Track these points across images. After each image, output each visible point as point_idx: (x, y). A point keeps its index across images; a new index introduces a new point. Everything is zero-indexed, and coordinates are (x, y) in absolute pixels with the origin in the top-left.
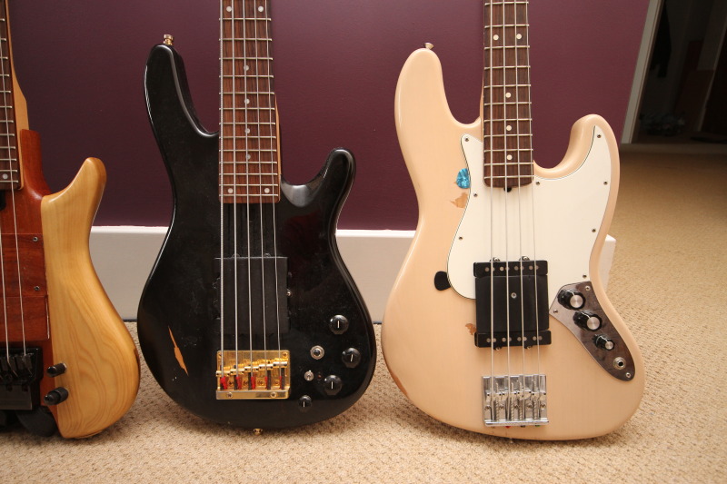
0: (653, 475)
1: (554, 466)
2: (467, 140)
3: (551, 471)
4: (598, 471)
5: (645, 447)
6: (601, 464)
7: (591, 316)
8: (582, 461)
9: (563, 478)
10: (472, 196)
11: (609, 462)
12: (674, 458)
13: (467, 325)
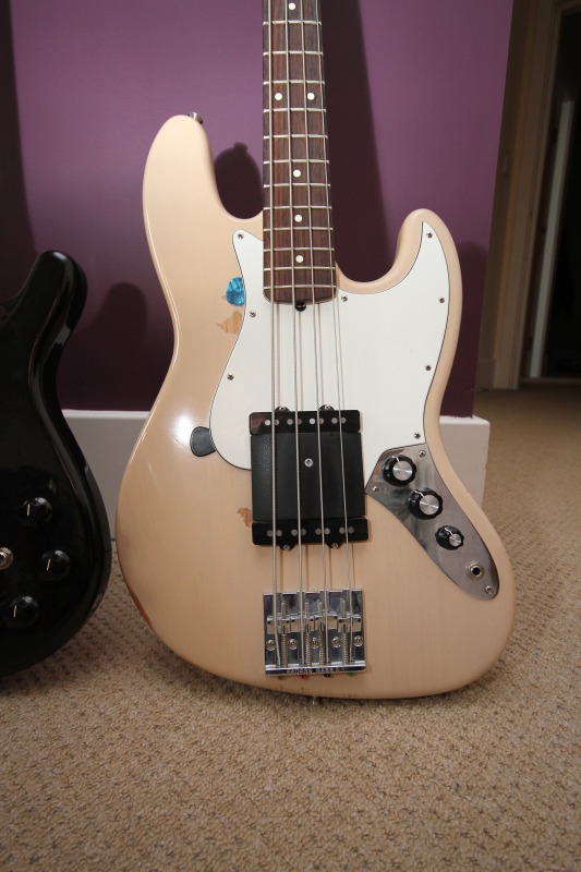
0: (530, 754)
1: (373, 742)
2: (240, 236)
3: (365, 753)
4: (442, 750)
5: (522, 707)
6: (450, 737)
7: (425, 494)
8: (418, 732)
9: (381, 765)
10: (247, 316)
11: (463, 734)
12: (566, 724)
13: (239, 511)
